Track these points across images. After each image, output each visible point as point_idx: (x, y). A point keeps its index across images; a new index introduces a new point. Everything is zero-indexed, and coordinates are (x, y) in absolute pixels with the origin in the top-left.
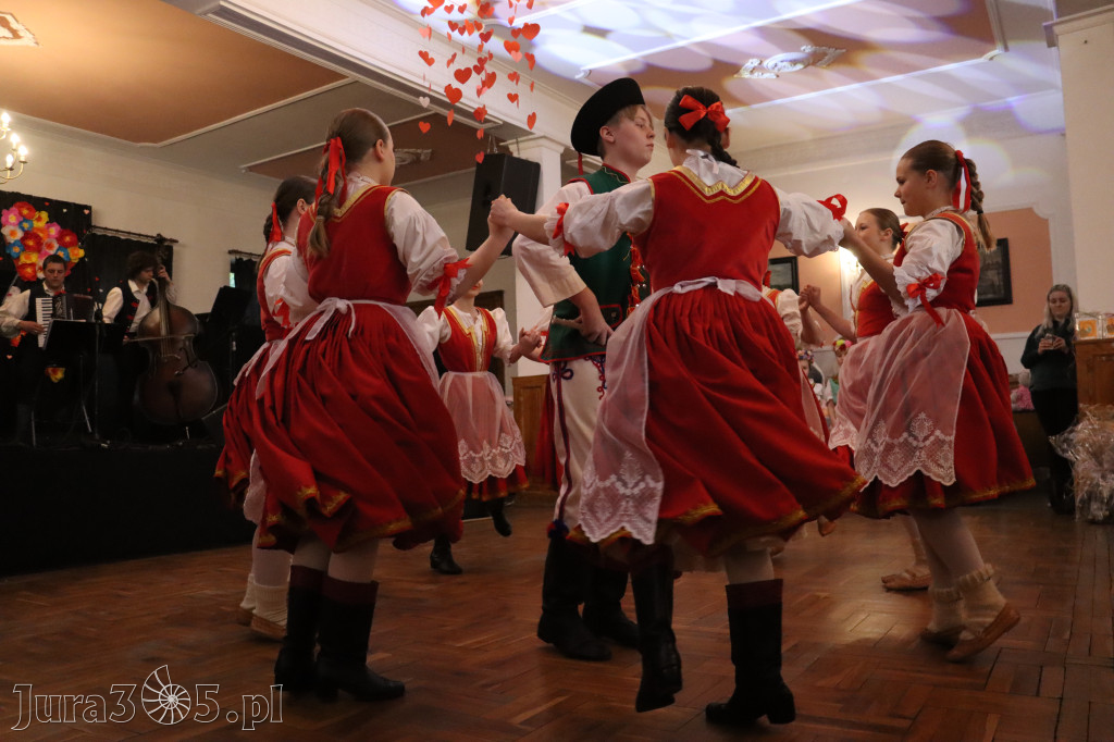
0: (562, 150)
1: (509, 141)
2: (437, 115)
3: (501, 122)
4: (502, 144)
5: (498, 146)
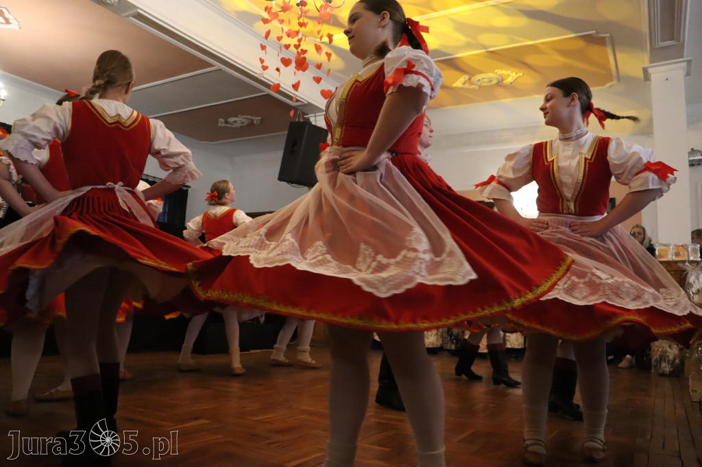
1: (310, 115)
2: (268, 95)
3: (306, 102)
4: (305, 116)
5: (304, 118)
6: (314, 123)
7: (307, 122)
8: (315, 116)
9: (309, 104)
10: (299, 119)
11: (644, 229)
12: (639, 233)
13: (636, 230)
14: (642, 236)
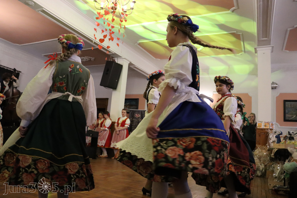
0: (129, 63)
1: (115, 58)
2: (98, 49)
3: (114, 53)
4: (113, 59)
5: (112, 59)
6: (117, 62)
7: (114, 62)
8: (117, 59)
9: (115, 53)
10: (111, 59)
11: (254, 115)
12: (252, 117)
13: (252, 115)
14: (254, 118)
